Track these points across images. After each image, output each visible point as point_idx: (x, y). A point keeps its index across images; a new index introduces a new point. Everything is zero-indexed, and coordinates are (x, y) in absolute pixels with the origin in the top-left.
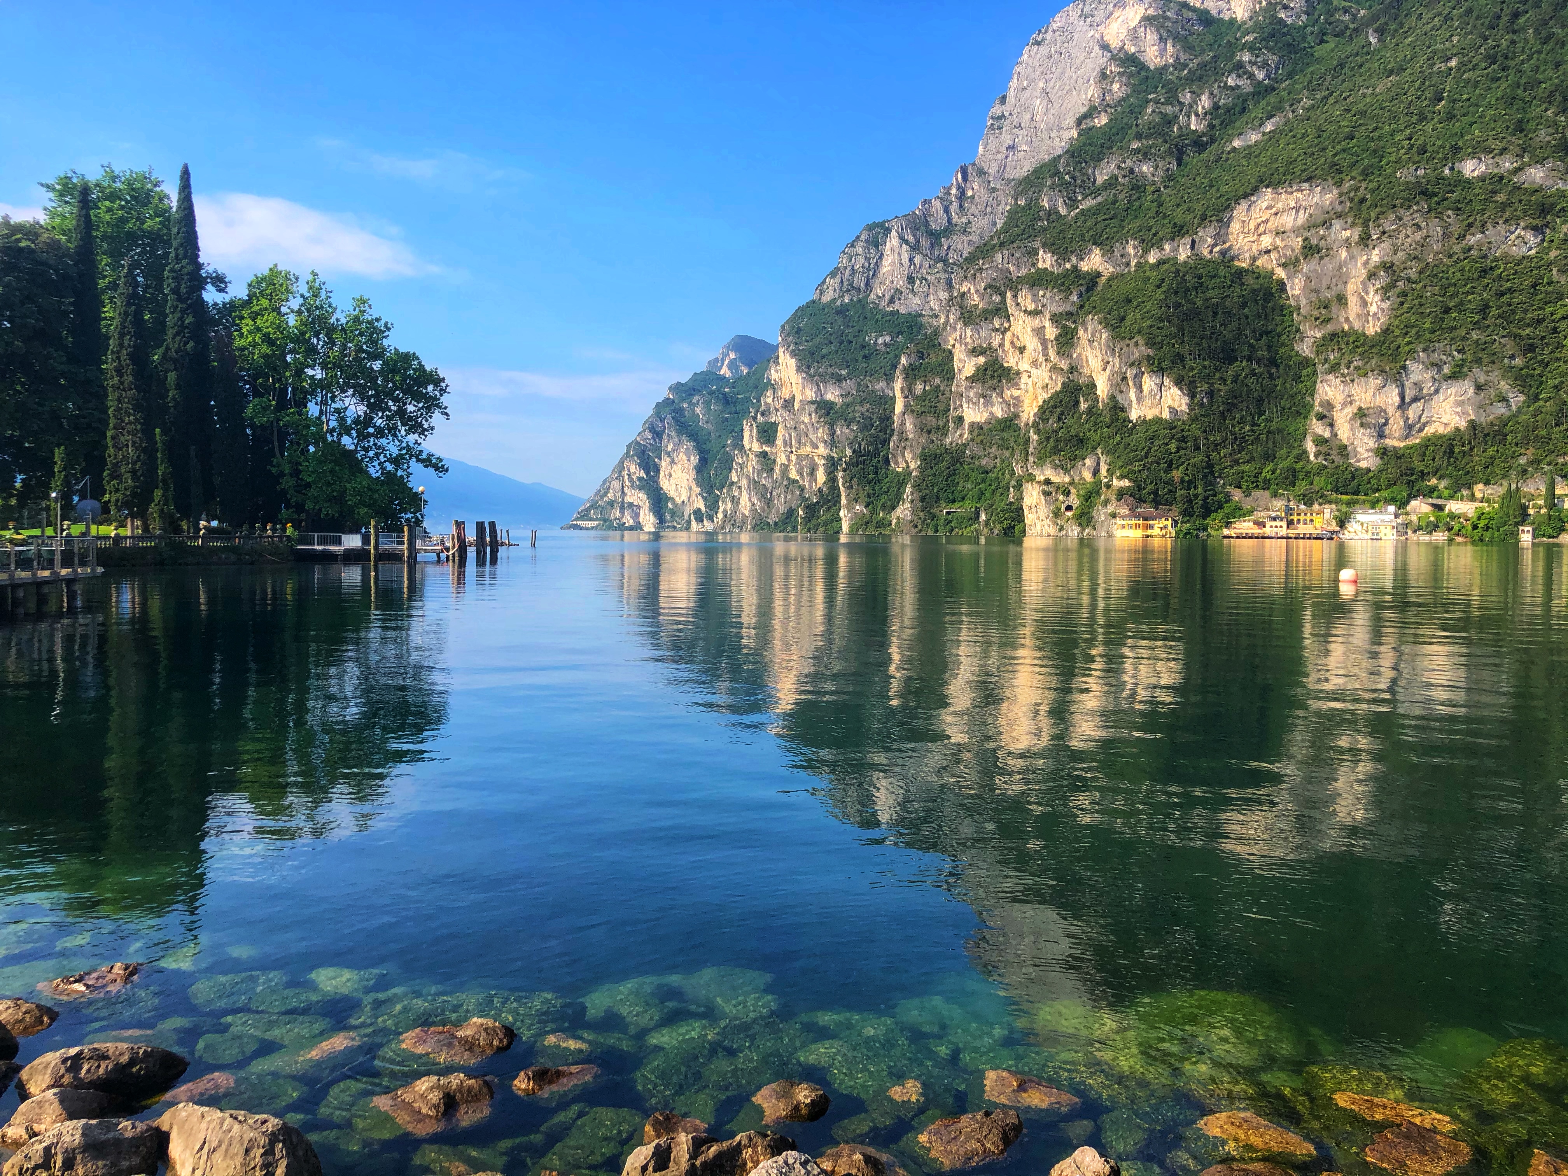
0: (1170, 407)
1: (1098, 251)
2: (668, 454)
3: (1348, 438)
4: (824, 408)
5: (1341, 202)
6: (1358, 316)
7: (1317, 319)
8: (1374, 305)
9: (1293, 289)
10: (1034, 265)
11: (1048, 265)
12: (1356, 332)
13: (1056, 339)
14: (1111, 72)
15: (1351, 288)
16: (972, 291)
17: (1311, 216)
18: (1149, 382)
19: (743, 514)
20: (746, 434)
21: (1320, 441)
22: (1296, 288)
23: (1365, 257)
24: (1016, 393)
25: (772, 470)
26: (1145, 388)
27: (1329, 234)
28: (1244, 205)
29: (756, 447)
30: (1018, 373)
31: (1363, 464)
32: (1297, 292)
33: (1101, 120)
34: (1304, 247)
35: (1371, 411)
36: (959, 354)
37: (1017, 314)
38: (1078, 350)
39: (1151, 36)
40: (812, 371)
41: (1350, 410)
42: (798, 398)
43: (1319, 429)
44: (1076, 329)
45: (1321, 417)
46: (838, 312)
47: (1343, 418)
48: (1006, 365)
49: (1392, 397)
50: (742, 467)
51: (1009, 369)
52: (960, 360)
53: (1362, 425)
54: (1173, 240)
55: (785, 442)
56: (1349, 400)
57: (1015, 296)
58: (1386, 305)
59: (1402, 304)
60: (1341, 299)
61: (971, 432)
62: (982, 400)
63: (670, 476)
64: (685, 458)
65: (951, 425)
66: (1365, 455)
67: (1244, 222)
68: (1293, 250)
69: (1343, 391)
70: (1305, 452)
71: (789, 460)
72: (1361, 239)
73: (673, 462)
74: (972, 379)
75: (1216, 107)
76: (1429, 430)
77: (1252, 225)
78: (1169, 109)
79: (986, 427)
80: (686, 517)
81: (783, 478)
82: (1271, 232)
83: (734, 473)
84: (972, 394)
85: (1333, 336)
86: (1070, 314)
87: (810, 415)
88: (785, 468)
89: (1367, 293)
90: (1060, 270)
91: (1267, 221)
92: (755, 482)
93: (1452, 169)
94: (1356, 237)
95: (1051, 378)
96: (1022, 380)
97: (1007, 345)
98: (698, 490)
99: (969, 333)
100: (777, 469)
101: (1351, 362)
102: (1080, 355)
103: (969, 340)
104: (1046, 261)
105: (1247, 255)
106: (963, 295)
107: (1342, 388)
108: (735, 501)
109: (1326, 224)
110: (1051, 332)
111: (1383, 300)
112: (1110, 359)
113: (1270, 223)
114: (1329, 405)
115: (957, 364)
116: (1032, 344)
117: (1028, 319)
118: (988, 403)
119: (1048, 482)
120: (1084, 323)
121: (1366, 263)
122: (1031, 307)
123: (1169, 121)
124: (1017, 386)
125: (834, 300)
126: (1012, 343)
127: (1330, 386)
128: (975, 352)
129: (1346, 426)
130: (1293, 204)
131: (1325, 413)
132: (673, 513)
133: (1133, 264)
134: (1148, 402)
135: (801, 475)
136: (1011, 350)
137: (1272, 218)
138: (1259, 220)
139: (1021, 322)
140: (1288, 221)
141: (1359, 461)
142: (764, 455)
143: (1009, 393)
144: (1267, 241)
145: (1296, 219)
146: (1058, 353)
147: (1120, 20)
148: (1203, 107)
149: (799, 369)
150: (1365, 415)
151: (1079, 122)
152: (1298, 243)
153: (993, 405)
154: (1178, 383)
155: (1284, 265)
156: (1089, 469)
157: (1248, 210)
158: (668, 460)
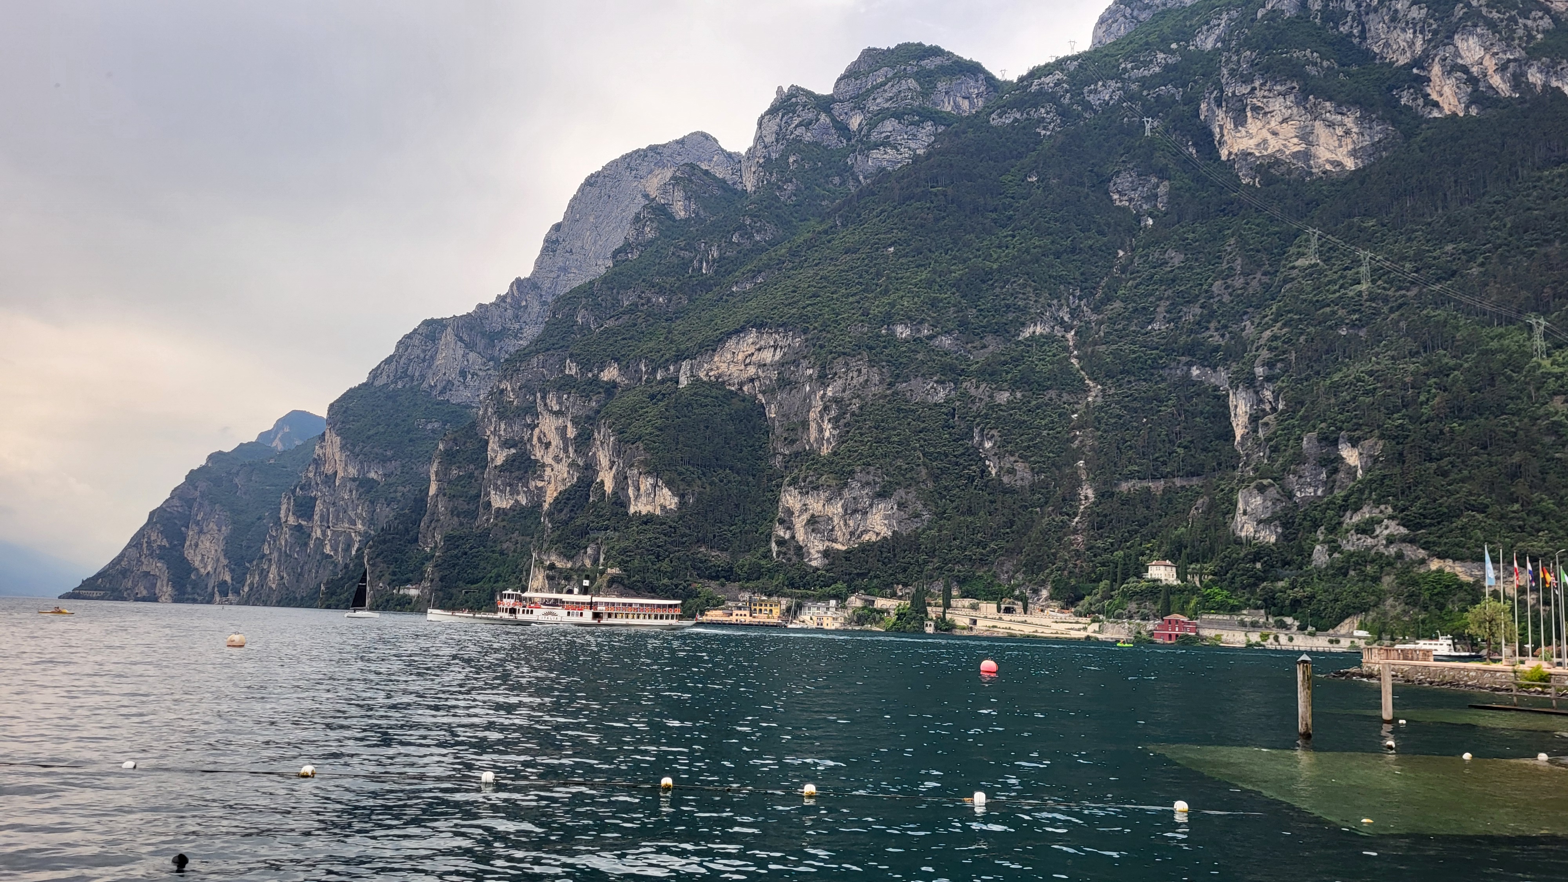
0: (661, 506)
1: (616, 365)
2: (197, 523)
3: (803, 540)
4: (365, 485)
5: (806, 346)
6: (816, 440)
7: (786, 439)
8: (828, 431)
9: (770, 413)
10: (562, 371)
11: (573, 372)
12: (814, 452)
13: (575, 438)
14: (644, 217)
15: (812, 415)
16: (509, 389)
17: (785, 354)
18: (646, 483)
19: (270, 588)
20: (284, 507)
21: (781, 542)
22: (772, 412)
23: (822, 392)
24: (540, 484)
25: (306, 544)
26: (642, 488)
27: (798, 371)
28: (734, 339)
29: (292, 520)
30: (543, 465)
31: (814, 563)
32: (773, 416)
33: (634, 256)
34: (778, 379)
35: (821, 519)
36: (493, 445)
37: (544, 413)
38: (594, 450)
39: (679, 194)
40: (357, 450)
41: (805, 517)
42: (341, 474)
43: (781, 532)
44: (593, 431)
45: (782, 522)
46: (388, 397)
47: (799, 523)
48: (533, 457)
49: (836, 509)
50: (275, 539)
51: (537, 461)
52: (493, 449)
53: (813, 531)
54: (676, 362)
55: (322, 516)
56: (805, 508)
57: (544, 398)
58: (836, 432)
59: (848, 432)
60: (805, 425)
61: (496, 518)
62: (508, 488)
63: (197, 545)
64: (215, 528)
65: (481, 510)
66: (816, 556)
67: (734, 353)
68: (771, 380)
69: (800, 501)
70: (770, 550)
71: (324, 533)
72: (820, 377)
73: (201, 532)
74: (502, 469)
75: (722, 258)
76: (866, 537)
77: (741, 356)
78: (686, 254)
79: (511, 514)
80: (210, 589)
81: (316, 552)
82: (755, 364)
83: (266, 547)
84: (499, 482)
85: (797, 454)
86: (589, 418)
87: (351, 491)
88: (320, 543)
89: (823, 421)
90: (584, 378)
91: (753, 354)
92: (287, 555)
93: (888, 329)
94: (815, 376)
95: (569, 472)
96: (546, 473)
97: (535, 440)
98: (226, 562)
99: (503, 426)
100: (312, 544)
101: (806, 477)
102: (595, 454)
103: (502, 433)
104: (572, 369)
105: (736, 381)
106: (502, 391)
107: (799, 498)
108: (264, 574)
109: (796, 363)
110: (571, 433)
111: (834, 428)
112: (616, 460)
113: (754, 357)
114: (790, 512)
115: (490, 454)
116: (556, 441)
117: (553, 418)
118: (514, 492)
119: (552, 567)
120: (598, 426)
121: (822, 398)
122: (556, 408)
123: (685, 264)
124: (541, 478)
125: (386, 385)
126: (539, 439)
127: (790, 496)
128: (506, 444)
129: (802, 530)
130: (772, 343)
131: (787, 518)
132: (195, 585)
133: (644, 379)
134: (644, 499)
135: (336, 550)
136: (538, 445)
137: (756, 353)
138: (746, 353)
139: (548, 421)
140: (767, 356)
141: (810, 560)
142: (299, 527)
143: (533, 483)
144: (752, 370)
145: (774, 355)
146: (576, 451)
147: (660, 176)
148: (713, 256)
149: (343, 448)
150: (816, 522)
151: (615, 254)
152: (774, 375)
153: (518, 494)
154: (669, 484)
155: (764, 393)
156: (590, 557)
157: (738, 343)
158: (196, 529)
